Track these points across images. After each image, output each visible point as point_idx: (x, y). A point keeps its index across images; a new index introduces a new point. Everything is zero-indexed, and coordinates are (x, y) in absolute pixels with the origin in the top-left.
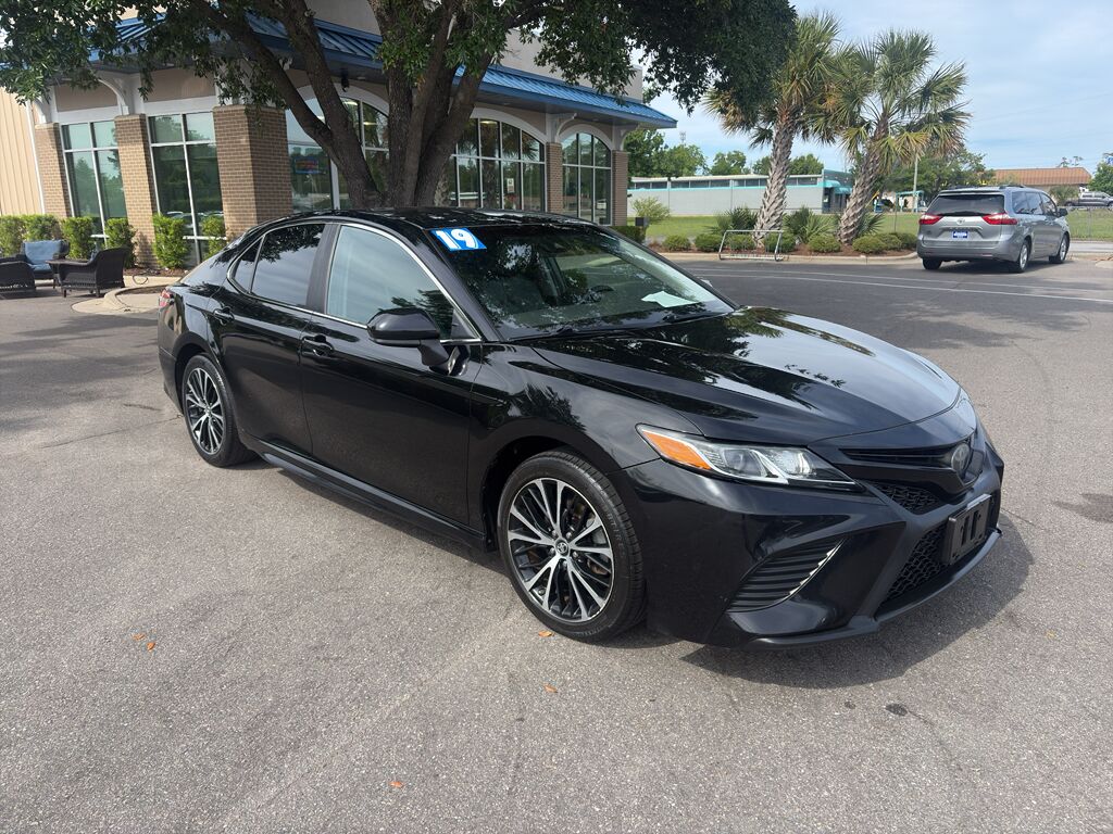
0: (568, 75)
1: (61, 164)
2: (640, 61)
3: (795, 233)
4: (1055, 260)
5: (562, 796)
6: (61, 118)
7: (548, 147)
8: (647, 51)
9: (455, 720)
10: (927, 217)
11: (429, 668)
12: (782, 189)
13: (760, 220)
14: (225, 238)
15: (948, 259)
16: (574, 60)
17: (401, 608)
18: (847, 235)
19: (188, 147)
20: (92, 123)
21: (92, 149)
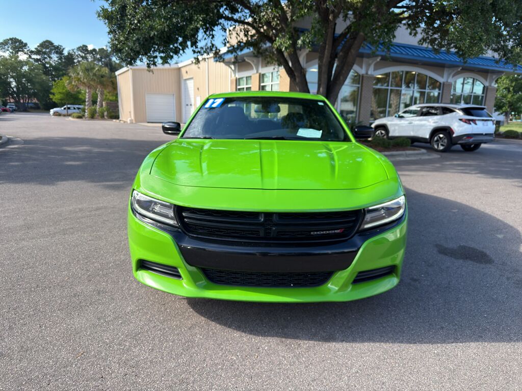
6: (238, 75)
7: (443, 84)
16: (439, 42)
19: (272, 85)
20: (246, 77)
21: (245, 86)
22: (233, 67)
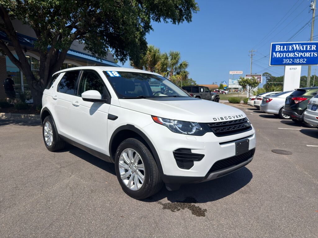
0: (93, 53)
2: (111, 51)
5: (82, 207)
8: (113, 49)
9: (55, 197)
11: (49, 188)
17: (41, 178)
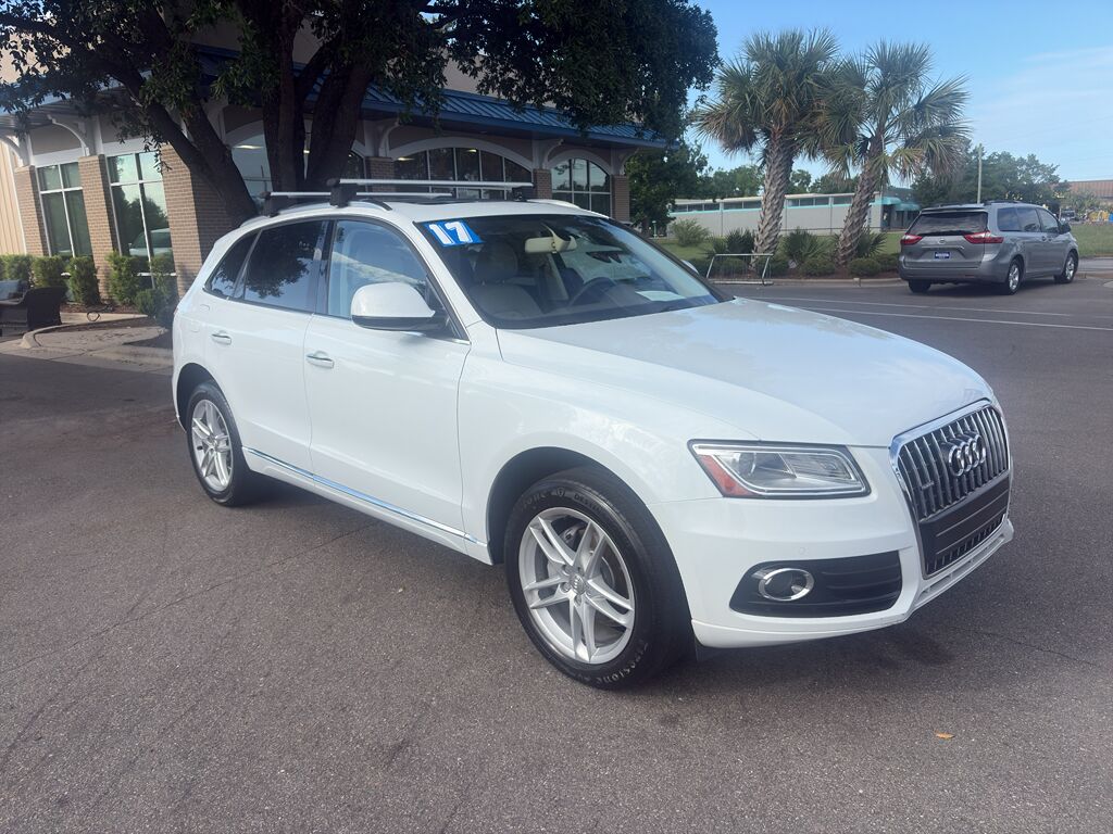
1: (37, 205)
3: (791, 255)
4: (1061, 279)
6: (37, 161)
7: (535, 174)
10: (908, 237)
12: (776, 210)
13: (756, 243)
14: (173, 274)
15: (936, 281)
16: (519, 87)
18: (844, 257)
19: (142, 185)
20: (62, 165)
21: (63, 190)
22: (16, 140)
